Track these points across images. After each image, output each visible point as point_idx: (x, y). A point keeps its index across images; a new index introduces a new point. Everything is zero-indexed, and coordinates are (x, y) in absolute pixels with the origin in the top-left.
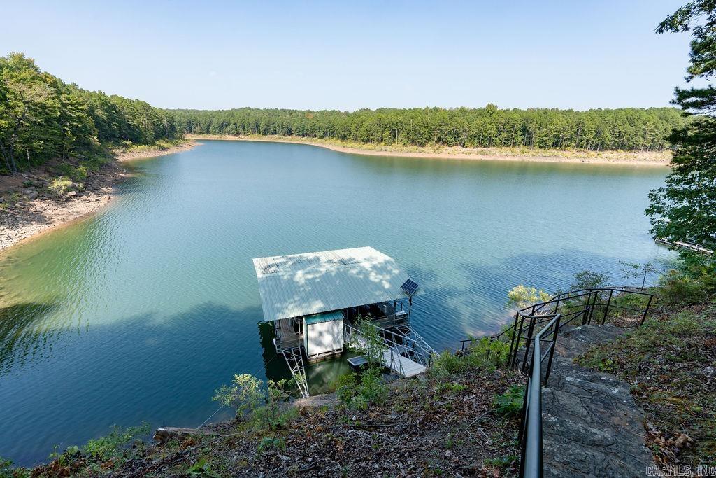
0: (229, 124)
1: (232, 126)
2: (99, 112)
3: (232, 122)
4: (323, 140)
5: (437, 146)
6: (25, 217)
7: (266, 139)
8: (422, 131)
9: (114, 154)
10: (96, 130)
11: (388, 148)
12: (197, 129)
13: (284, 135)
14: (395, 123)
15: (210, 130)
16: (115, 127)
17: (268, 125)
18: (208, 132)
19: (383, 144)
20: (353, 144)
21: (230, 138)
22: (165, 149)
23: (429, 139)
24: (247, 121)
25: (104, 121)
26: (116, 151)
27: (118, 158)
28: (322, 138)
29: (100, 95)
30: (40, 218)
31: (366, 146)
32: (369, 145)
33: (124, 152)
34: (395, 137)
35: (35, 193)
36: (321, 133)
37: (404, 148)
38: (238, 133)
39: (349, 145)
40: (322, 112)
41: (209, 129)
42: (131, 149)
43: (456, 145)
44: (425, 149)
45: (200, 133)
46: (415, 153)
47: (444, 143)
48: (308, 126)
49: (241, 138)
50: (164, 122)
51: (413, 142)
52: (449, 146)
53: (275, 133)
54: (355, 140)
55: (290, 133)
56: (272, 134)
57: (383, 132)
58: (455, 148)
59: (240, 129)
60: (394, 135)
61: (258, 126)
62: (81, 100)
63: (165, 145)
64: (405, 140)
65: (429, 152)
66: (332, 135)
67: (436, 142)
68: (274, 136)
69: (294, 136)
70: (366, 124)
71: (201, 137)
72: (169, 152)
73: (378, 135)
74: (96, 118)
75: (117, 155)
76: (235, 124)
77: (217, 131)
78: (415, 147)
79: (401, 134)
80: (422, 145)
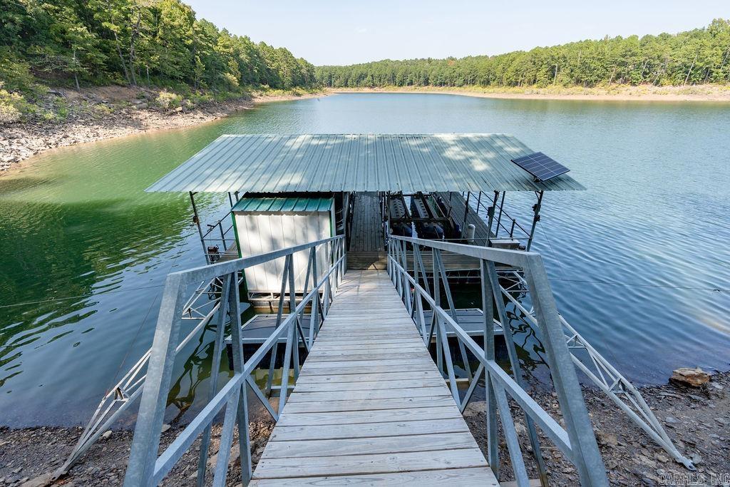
0: (366, 76)
1: (369, 78)
2: (243, 56)
3: (369, 74)
4: (462, 88)
5: (614, 85)
6: (124, 121)
7: (401, 90)
8: (593, 66)
9: (252, 97)
10: (240, 73)
11: (541, 90)
12: (337, 83)
13: (420, 85)
14: (556, 57)
15: (348, 83)
16: (256, 71)
17: (405, 75)
18: (346, 86)
19: (535, 86)
20: (496, 89)
21: (367, 90)
22: (298, 95)
23: (601, 77)
24: (383, 72)
25: (246, 65)
26: (254, 94)
27: (255, 100)
28: (460, 86)
29: (245, 40)
30: (138, 124)
31: (512, 89)
32: (517, 89)
33: (261, 95)
34: (553, 76)
35: (145, 105)
36: (460, 81)
37: (564, 90)
38: (374, 85)
39: (491, 90)
40: (465, 59)
41: (347, 81)
42: (268, 93)
43: (645, 82)
44: (594, 90)
45: (339, 87)
46: (579, 94)
47: (625, 81)
48: (447, 73)
49: (377, 90)
50: (304, 71)
51: (578, 82)
52: (634, 84)
53: (411, 83)
54: (500, 83)
55: (427, 83)
56: (408, 85)
57: (538, 70)
58: (641, 87)
59: (376, 81)
60: (552, 72)
61: (394, 77)
62: (228, 43)
63: (301, 91)
64: (566, 79)
65: (600, 94)
66: (473, 82)
67: (613, 81)
68: (410, 87)
69: (430, 86)
70: (515, 63)
71: (340, 90)
72: (302, 98)
73: (529, 75)
74: (240, 61)
75: (255, 98)
76: (372, 76)
77: (355, 83)
78: (580, 88)
79: (562, 72)
80: (590, 84)
